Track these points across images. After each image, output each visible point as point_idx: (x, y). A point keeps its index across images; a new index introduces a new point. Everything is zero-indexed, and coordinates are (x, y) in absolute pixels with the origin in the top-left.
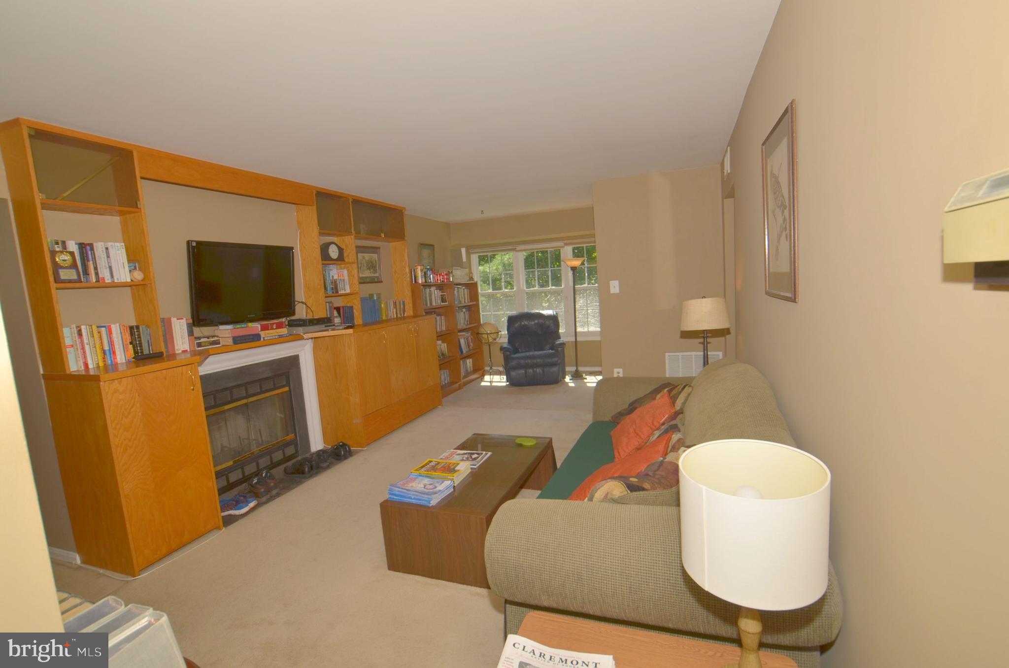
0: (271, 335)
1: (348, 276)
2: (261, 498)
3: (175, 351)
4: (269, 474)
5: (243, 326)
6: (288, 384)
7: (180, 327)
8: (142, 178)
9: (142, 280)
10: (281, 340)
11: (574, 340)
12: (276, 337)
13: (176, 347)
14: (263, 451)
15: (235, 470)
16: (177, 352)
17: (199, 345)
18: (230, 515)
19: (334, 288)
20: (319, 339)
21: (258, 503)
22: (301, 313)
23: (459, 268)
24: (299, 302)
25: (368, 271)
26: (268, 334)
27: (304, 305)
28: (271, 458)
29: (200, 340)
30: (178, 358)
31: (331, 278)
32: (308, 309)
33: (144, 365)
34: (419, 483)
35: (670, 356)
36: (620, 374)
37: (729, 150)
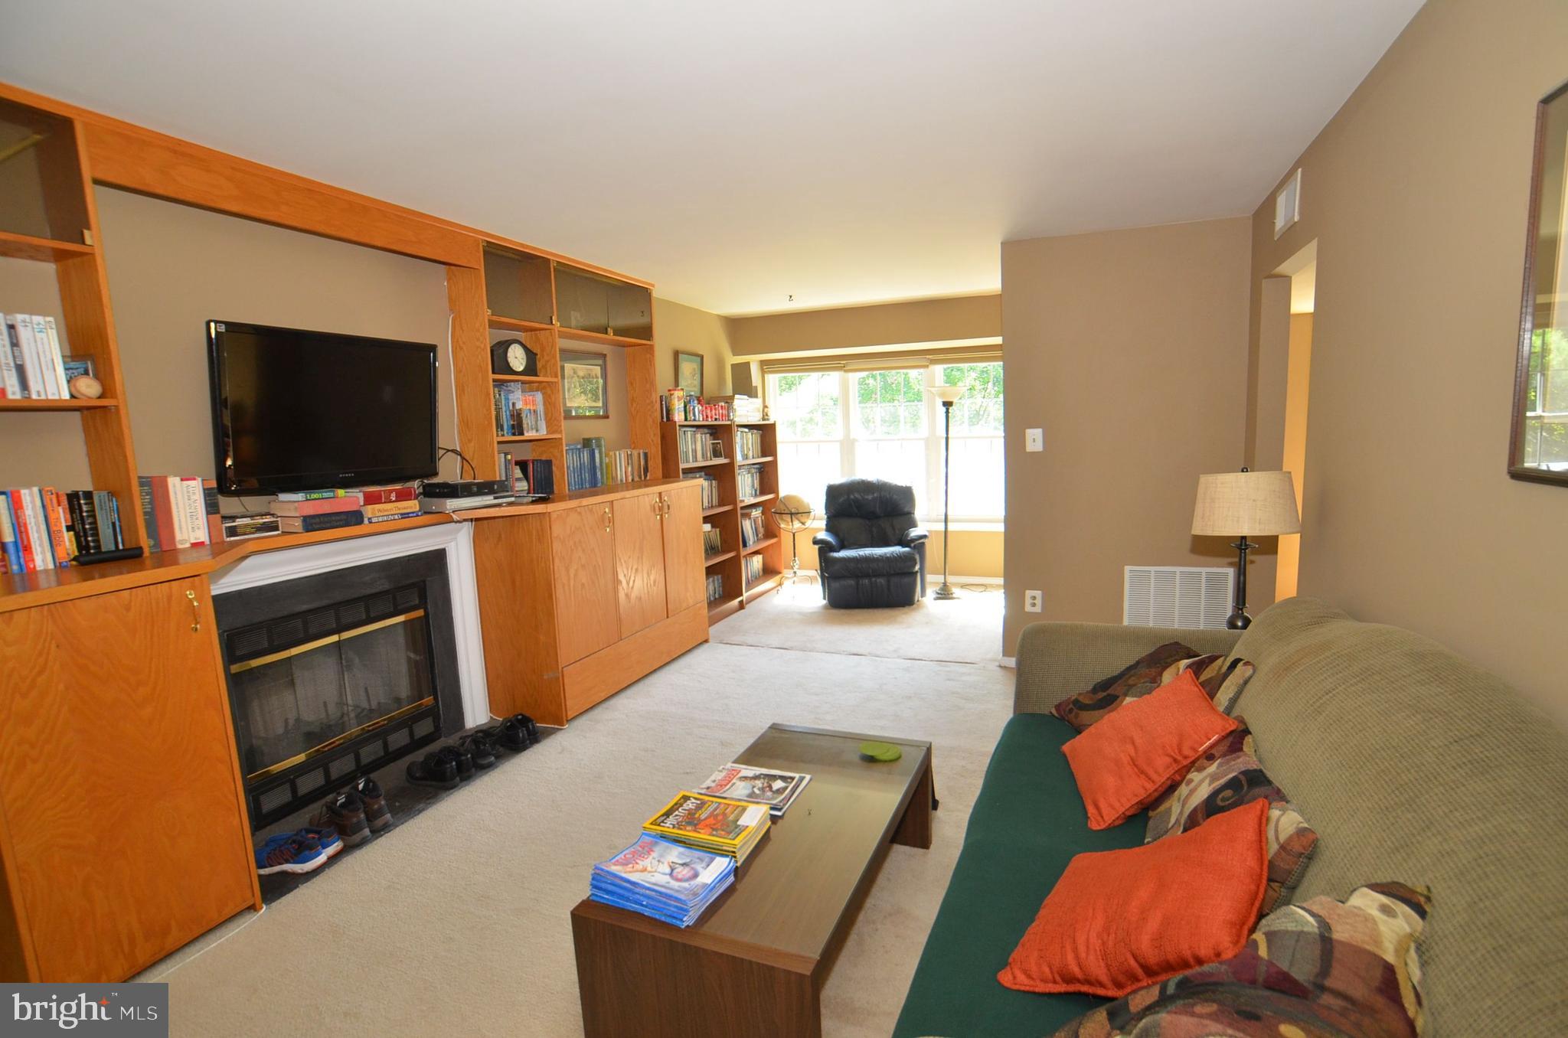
0: (386, 513)
1: (545, 404)
2: (350, 836)
3: (175, 545)
4: (371, 784)
5: (325, 495)
6: (423, 604)
7: (189, 496)
8: (97, 182)
9: (99, 398)
10: (405, 523)
11: (944, 529)
12: (396, 517)
13: (178, 536)
14: (369, 731)
15: (310, 771)
16: (180, 546)
17: (232, 532)
18: (284, 873)
19: (516, 426)
20: (485, 522)
21: (345, 846)
22: (449, 470)
23: (746, 397)
24: (448, 451)
25: (583, 397)
26: (379, 511)
27: (459, 457)
28: (386, 745)
29: (234, 522)
30: (181, 558)
31: (511, 408)
32: (464, 461)
33: (103, 576)
34: (659, 860)
35: (1132, 571)
36: (1036, 601)
37: (1299, 176)
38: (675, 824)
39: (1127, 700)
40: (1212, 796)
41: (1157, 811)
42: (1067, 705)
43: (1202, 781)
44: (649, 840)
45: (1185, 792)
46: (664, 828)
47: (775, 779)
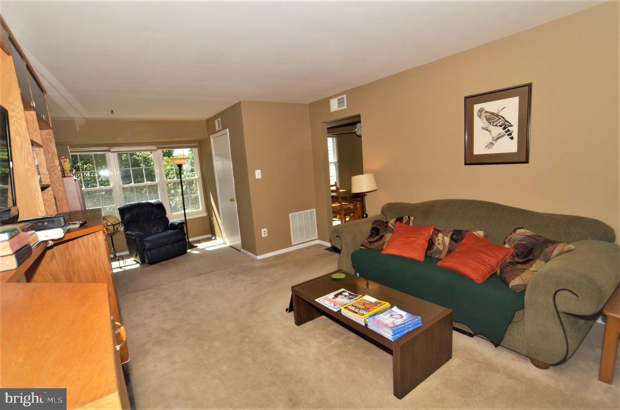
0: (33, 245)
5: (16, 232)
26: (31, 243)
34: (386, 319)
35: (291, 215)
36: (265, 233)
37: (345, 96)
38: (366, 312)
39: (387, 235)
40: (452, 238)
41: (434, 250)
42: (367, 244)
43: (443, 238)
44: (371, 319)
45: (441, 242)
46: (367, 314)
47: (341, 293)
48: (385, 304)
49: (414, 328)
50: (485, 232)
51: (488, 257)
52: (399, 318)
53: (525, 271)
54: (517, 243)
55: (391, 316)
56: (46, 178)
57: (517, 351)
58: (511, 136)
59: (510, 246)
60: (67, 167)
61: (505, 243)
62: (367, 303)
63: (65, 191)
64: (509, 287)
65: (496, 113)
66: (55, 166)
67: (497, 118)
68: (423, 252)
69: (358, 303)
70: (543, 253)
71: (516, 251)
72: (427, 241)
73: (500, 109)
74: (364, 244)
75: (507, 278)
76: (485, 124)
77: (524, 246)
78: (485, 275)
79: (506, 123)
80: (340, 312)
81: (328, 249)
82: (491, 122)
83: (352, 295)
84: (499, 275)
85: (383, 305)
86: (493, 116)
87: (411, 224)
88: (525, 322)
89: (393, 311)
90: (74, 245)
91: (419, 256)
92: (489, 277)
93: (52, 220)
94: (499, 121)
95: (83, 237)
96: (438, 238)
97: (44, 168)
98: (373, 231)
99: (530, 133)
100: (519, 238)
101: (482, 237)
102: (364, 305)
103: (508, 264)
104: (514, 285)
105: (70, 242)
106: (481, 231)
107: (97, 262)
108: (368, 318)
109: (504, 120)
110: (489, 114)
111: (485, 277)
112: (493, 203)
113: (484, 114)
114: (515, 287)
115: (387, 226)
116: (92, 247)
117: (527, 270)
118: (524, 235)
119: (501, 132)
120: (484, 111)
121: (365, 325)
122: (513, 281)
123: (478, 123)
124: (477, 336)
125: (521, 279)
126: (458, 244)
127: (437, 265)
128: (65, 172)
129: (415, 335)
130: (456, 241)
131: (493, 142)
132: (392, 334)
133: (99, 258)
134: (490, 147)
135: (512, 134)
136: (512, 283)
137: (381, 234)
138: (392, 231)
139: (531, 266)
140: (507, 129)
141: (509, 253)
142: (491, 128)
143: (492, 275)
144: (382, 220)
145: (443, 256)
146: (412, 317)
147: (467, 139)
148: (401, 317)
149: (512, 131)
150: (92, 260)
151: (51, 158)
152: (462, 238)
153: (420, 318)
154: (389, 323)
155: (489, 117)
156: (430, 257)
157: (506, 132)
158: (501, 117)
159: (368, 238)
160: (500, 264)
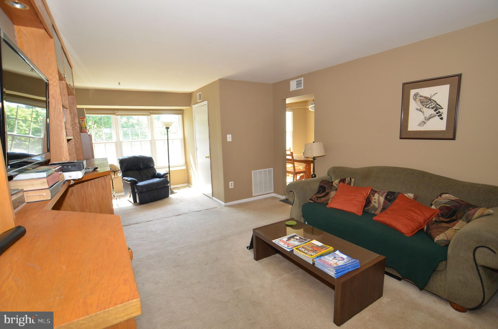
5: (51, 171)
34: (330, 260)
35: (253, 172)
36: (232, 185)
37: (302, 79)
38: (314, 253)
39: (332, 192)
40: (386, 198)
41: (370, 207)
42: (315, 198)
43: (379, 197)
44: (318, 259)
45: (376, 201)
46: (315, 255)
47: (293, 237)
48: (330, 248)
49: (353, 269)
50: (415, 195)
51: (417, 215)
52: (341, 260)
53: (449, 229)
54: (442, 205)
55: (335, 258)
56: (70, 132)
57: (439, 295)
58: (440, 117)
59: (436, 208)
60: (84, 125)
61: (432, 205)
62: (315, 246)
63: (81, 143)
64: (434, 241)
65: (429, 97)
66: (76, 123)
67: (430, 102)
68: (361, 208)
69: (307, 245)
70: (465, 215)
71: (442, 212)
72: (365, 199)
73: (433, 94)
74: (312, 199)
75: (432, 234)
76: (419, 106)
77: (447, 208)
78: (414, 230)
79: (437, 106)
80: (292, 252)
81: (282, 201)
82: (424, 105)
83: (302, 239)
84: (426, 231)
85: (328, 248)
86: (427, 100)
87: (352, 185)
88: (447, 271)
89: (336, 254)
90: (88, 185)
91: (358, 211)
92: (417, 232)
93: (75, 164)
94: (431, 104)
95: (95, 180)
96: (374, 198)
97: (69, 124)
98: (320, 189)
99: (458, 115)
100: (444, 201)
101: (412, 199)
102: (312, 247)
103: (434, 222)
104: (439, 240)
105: (85, 183)
106: (412, 193)
107: (104, 199)
108: (315, 259)
109: (435, 103)
110: (423, 98)
111: (414, 231)
112: (423, 171)
113: (418, 98)
114: (439, 242)
115: (332, 185)
116: (101, 187)
117: (450, 228)
118: (449, 200)
119: (432, 113)
120: (419, 96)
121: (313, 263)
122: (438, 237)
123: (413, 105)
124: (404, 280)
125: (445, 235)
126: (391, 204)
127: (373, 220)
128: (82, 128)
129: (353, 275)
130: (390, 201)
131: (425, 121)
132: (335, 272)
133: (105, 197)
134: (423, 125)
135: (442, 115)
136: (437, 238)
137: (327, 191)
138: (336, 190)
139: (454, 225)
140: (438, 111)
141: (435, 213)
142: (424, 109)
143: (419, 230)
144: (328, 180)
145: (378, 212)
146: (352, 260)
147: (403, 118)
148: (343, 259)
149: (442, 113)
150: (100, 197)
151: (73, 117)
152: (395, 199)
153: (359, 261)
154: (333, 264)
155: (423, 101)
156: (368, 212)
157: (437, 113)
158: (433, 101)
159: (316, 194)
160: (427, 222)
